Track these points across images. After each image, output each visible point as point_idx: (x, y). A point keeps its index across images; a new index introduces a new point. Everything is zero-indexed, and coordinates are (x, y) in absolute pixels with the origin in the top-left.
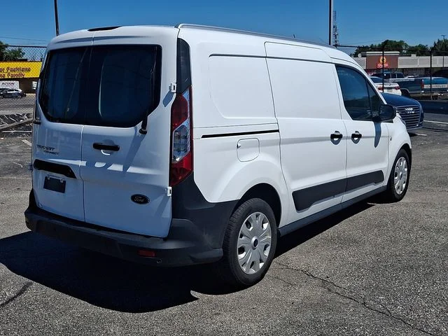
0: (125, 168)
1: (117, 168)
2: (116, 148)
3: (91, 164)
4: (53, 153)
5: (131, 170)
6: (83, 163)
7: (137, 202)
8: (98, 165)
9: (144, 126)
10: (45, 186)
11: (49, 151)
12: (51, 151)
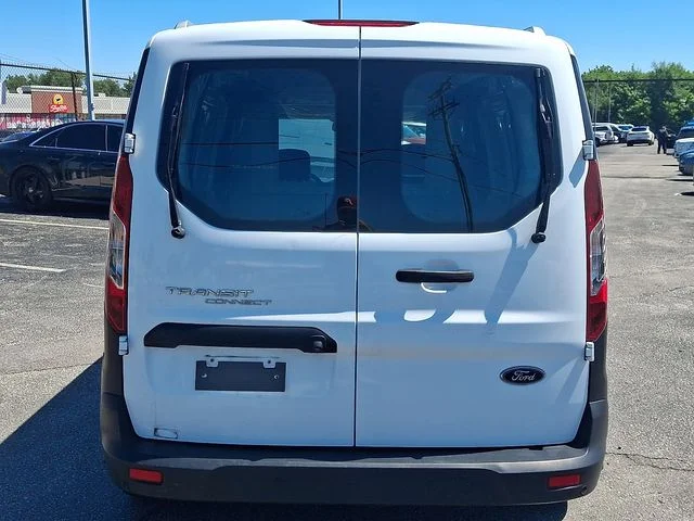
0: (492, 317)
3: (390, 316)
4: (248, 302)
5: (506, 318)
6: (367, 317)
7: (518, 382)
9: (542, 224)
10: (201, 385)
11: (230, 299)
12: (239, 299)
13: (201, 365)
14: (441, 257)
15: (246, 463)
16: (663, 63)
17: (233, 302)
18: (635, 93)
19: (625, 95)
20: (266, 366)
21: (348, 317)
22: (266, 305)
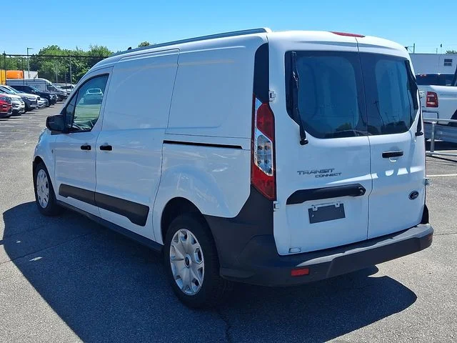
0: (409, 170)
1: (402, 171)
2: (400, 154)
3: (381, 175)
5: (412, 170)
6: (375, 176)
7: (413, 198)
8: (389, 173)
10: (312, 221)
11: (325, 174)
12: (329, 174)
13: (310, 210)
14: (394, 145)
15: (341, 254)
16: (96, 47)
17: (327, 175)
18: (81, 64)
19: (74, 66)
20: (337, 206)
21: (368, 177)
22: (338, 175)
